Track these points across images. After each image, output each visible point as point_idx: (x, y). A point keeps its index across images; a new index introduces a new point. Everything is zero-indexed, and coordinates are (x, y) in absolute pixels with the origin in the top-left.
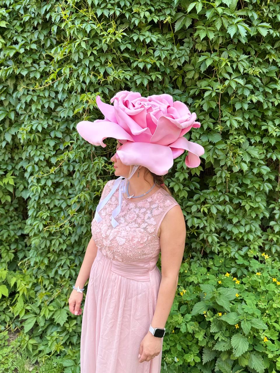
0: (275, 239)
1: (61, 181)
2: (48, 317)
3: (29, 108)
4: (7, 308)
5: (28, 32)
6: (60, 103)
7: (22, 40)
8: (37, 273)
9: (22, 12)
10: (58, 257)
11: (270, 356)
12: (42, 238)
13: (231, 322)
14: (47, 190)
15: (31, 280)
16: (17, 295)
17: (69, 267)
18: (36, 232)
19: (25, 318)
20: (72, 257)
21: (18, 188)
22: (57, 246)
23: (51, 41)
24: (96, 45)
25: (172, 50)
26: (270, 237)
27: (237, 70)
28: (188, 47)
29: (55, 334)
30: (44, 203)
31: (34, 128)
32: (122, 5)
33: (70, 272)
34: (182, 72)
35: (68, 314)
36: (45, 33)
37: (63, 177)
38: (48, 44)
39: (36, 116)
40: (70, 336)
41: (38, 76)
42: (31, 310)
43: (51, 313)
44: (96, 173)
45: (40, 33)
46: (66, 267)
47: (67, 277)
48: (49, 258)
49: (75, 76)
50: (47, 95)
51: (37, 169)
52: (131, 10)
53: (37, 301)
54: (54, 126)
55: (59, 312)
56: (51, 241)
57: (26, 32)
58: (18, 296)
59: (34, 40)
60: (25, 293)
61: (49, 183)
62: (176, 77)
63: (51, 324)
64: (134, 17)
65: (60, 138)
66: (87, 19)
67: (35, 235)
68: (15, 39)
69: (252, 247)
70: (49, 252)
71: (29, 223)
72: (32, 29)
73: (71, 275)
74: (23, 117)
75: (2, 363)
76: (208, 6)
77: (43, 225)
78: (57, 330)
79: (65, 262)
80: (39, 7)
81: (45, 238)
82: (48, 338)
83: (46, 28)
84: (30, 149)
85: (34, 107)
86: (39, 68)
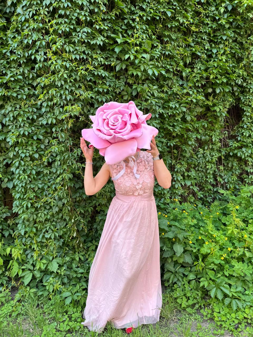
1: (42, 170)
2: (43, 268)
3: (16, 120)
4: (3, 274)
5: (14, 68)
6: (41, 116)
7: (11, 73)
8: (25, 241)
9: (8, 54)
10: (43, 225)
11: (195, 251)
12: (30, 213)
13: (171, 237)
14: (32, 177)
15: (21, 247)
16: (11, 262)
17: (53, 231)
18: (24, 209)
19: (22, 275)
20: (54, 223)
21: (3, 181)
22: (43, 217)
23: (32, 74)
24: (72, 76)
25: (116, 82)
26: (174, 191)
27: (153, 95)
28: (123, 81)
29: (51, 279)
30: (30, 187)
31: (22, 133)
32: (87, 53)
33: (54, 234)
34: (120, 96)
35: (58, 264)
36: (29, 69)
37: (43, 167)
38: (31, 76)
39: (22, 125)
40: (62, 279)
41: (25, 97)
42: (26, 268)
43: (45, 265)
44: (75, 159)
45: (24, 69)
46: (50, 231)
47: (53, 237)
48: (36, 228)
49: (59, 96)
50: (31, 110)
51: (23, 163)
52: (91, 57)
53: (29, 261)
54: (35, 132)
55: (50, 264)
56: (37, 215)
57: (12, 68)
58: (13, 262)
59: (19, 73)
60: (19, 257)
61: (34, 172)
62: (117, 99)
63: (45, 274)
64: (94, 60)
65: (40, 140)
66: (66, 60)
67: (23, 212)
68: (4, 72)
69: (166, 198)
70: (35, 223)
71: (18, 204)
72: (17, 66)
73: (55, 236)
74: (10, 127)
75: (13, 311)
76: (136, 57)
77: (31, 203)
78: (52, 276)
79: (50, 228)
80: (24, 52)
81: (32, 214)
82: (45, 284)
83: (28, 66)
84: (17, 149)
85: (20, 119)
86: (24, 92)
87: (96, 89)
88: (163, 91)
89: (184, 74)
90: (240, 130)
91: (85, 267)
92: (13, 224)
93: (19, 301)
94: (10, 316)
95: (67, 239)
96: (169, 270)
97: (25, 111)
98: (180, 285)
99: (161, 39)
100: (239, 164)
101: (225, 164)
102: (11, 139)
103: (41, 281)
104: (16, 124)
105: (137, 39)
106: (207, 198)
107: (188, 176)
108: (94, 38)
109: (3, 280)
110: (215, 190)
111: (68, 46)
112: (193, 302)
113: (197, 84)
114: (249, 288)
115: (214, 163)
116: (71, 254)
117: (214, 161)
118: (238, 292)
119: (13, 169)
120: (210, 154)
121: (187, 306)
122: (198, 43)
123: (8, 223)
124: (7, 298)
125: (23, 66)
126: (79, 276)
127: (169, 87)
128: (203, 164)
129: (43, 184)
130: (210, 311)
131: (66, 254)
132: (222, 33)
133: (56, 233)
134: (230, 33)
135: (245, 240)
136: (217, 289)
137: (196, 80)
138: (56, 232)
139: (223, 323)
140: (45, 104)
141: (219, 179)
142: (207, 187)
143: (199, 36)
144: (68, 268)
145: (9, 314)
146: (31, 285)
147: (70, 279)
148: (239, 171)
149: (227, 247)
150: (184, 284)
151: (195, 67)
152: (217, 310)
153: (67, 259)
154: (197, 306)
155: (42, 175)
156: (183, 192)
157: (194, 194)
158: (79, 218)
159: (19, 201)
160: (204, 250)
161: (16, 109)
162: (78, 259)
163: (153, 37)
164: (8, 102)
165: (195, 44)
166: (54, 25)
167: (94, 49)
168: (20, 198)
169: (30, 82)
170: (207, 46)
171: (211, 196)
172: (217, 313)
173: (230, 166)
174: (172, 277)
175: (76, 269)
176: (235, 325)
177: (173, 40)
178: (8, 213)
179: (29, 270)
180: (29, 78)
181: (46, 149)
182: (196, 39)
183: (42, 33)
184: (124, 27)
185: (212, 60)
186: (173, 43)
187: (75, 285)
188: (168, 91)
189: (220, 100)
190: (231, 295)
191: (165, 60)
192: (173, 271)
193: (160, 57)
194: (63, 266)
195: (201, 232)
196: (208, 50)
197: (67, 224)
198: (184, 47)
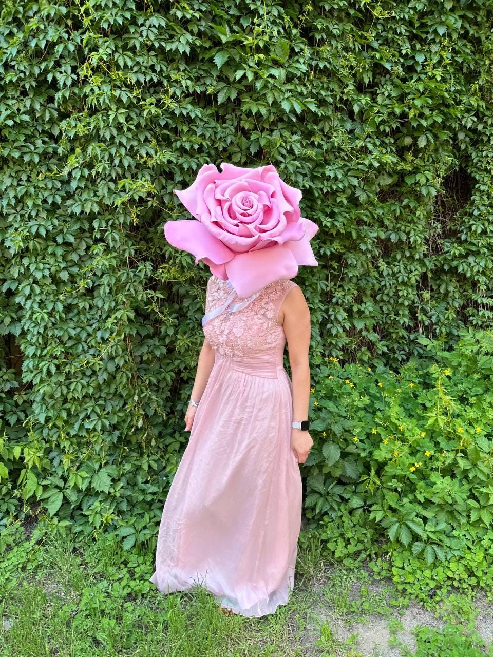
0: (334, 342)
1: (74, 303)
2: (83, 486)
3: (21, 205)
4: (9, 493)
5: (13, 98)
6: (69, 196)
7: (6, 110)
8: (48, 435)
9: (1, 69)
10: (80, 406)
12: (55, 384)
14: (57, 317)
15: (40, 445)
16: (23, 472)
17: (99, 416)
18: (44, 376)
19: (45, 497)
22: (79, 390)
23: (50, 113)
25: (216, 128)
26: (329, 341)
27: (291, 152)
28: (232, 125)
29: (97, 503)
30: (54, 334)
33: (102, 422)
34: (227, 154)
35: (109, 476)
36: (42, 100)
37: (77, 297)
38: (47, 117)
39: (34, 214)
40: (118, 503)
41: (37, 159)
42: (51, 484)
43: (87, 482)
45: (33, 101)
46: (94, 417)
47: (99, 428)
48: (68, 411)
49: (106, 158)
50: (50, 186)
51: (37, 289)
53: (55, 472)
54: (60, 228)
55: (96, 477)
56: (68, 387)
57: (9, 98)
58: (26, 472)
59: (22, 109)
60: (37, 464)
61: (60, 307)
63: (86, 496)
64: (172, 86)
65: (70, 244)
67: (42, 381)
69: (315, 354)
70: (65, 401)
71: (31, 366)
72: (18, 94)
73: (103, 426)
74: (10, 219)
75: (29, 561)
76: (257, 76)
77: (56, 365)
78: (100, 499)
79: (93, 410)
80: (31, 65)
81: (59, 384)
82: (87, 513)
83: (41, 94)
84: (25, 262)
85: (30, 203)
86: (35, 149)
87: (178, 144)
88: (313, 143)
89: (356, 109)
90: (466, 220)
91: (160, 482)
92: (24, 402)
93: (39, 542)
94: (24, 569)
95: (125, 432)
96: (315, 489)
97: (39, 187)
98: (333, 516)
99: (311, 35)
100: (461, 286)
101: (435, 288)
102: (14, 243)
103: (79, 507)
104: (22, 212)
105: (260, 37)
106: (395, 353)
107: (360, 312)
108: (172, 37)
109: (10, 505)
110: (412, 337)
111: (122, 55)
112: (356, 549)
113: (381, 128)
114: (459, 524)
115: (412, 286)
116: (134, 459)
117: (413, 281)
118: (439, 532)
119: (19, 299)
120: (405, 268)
121: (345, 555)
122: (386, 42)
123: (15, 399)
124: (18, 536)
125: (31, 95)
126: (149, 498)
127: (325, 136)
128: (391, 288)
129: (79, 329)
130: (386, 566)
131: (125, 458)
132: (438, 20)
133: (104, 421)
134: (453, 21)
135: (460, 438)
136: (400, 527)
137: (380, 119)
138: (106, 418)
139: (408, 587)
140: (77, 174)
141: (420, 316)
142: (397, 333)
143: (389, 26)
144: (128, 484)
145: (21, 566)
146: (61, 514)
147: (132, 504)
148: (459, 301)
149: (425, 449)
150: (341, 517)
151: (378, 92)
152: (398, 563)
153: (128, 467)
154: (363, 556)
155: (75, 311)
156: (347, 342)
157: (371, 346)
158: (147, 393)
159: (34, 360)
160: (381, 454)
161: (21, 183)
162: (146, 467)
163: (294, 31)
164: (5, 167)
165: (380, 45)
166: (92, 11)
167: (172, 61)
168: (34, 355)
169: (47, 127)
170: (406, 49)
171: (404, 350)
172: (399, 568)
173: (442, 290)
174: (321, 501)
175: (144, 486)
176: (429, 591)
177: (334, 37)
178: (14, 382)
179: (57, 487)
180: (43, 120)
181: (83, 261)
182: (384, 34)
183: (67, 26)
184: (233, 11)
185: (415, 78)
186: (334, 43)
187: (142, 515)
188: (322, 143)
189: (428, 161)
190: (424, 538)
191: (319, 78)
192: (322, 492)
193: (306, 74)
194: (119, 480)
195: (377, 420)
196: (406, 57)
197: (125, 404)
198: (357, 50)
